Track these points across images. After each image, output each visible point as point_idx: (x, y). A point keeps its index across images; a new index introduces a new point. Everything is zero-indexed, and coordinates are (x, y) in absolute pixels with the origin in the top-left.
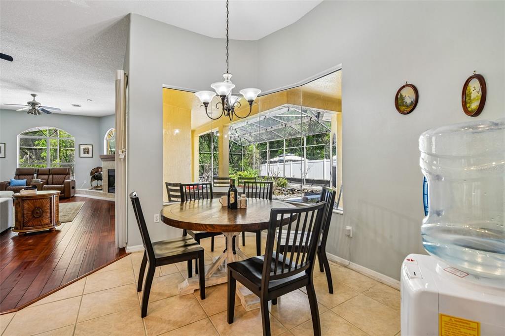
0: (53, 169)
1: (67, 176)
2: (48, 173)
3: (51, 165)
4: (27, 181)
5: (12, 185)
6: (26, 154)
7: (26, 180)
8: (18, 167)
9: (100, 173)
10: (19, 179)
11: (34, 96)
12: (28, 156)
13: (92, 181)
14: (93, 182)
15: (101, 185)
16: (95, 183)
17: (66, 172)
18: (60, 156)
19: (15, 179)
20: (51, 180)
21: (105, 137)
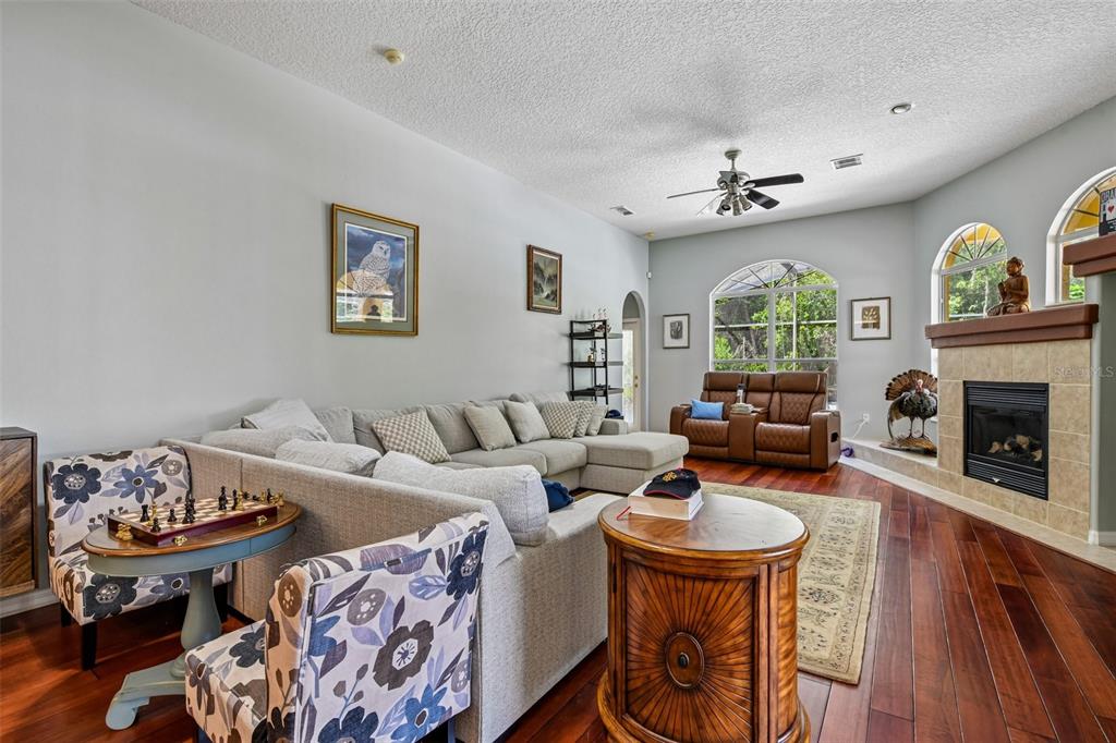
0: (782, 375)
1: (818, 399)
2: (770, 387)
3: (780, 364)
4: (723, 407)
5: (694, 415)
6: (740, 343)
7: (722, 404)
8: (711, 370)
9: (920, 393)
10: (709, 401)
11: (732, 155)
12: (743, 346)
13: (891, 420)
14: (895, 422)
15: (923, 436)
16: (903, 425)
17: (813, 387)
18: (798, 343)
19: (702, 400)
20: (778, 408)
21: (936, 266)
